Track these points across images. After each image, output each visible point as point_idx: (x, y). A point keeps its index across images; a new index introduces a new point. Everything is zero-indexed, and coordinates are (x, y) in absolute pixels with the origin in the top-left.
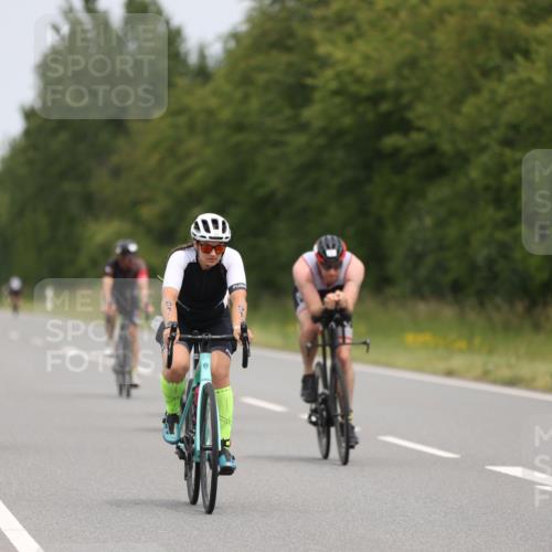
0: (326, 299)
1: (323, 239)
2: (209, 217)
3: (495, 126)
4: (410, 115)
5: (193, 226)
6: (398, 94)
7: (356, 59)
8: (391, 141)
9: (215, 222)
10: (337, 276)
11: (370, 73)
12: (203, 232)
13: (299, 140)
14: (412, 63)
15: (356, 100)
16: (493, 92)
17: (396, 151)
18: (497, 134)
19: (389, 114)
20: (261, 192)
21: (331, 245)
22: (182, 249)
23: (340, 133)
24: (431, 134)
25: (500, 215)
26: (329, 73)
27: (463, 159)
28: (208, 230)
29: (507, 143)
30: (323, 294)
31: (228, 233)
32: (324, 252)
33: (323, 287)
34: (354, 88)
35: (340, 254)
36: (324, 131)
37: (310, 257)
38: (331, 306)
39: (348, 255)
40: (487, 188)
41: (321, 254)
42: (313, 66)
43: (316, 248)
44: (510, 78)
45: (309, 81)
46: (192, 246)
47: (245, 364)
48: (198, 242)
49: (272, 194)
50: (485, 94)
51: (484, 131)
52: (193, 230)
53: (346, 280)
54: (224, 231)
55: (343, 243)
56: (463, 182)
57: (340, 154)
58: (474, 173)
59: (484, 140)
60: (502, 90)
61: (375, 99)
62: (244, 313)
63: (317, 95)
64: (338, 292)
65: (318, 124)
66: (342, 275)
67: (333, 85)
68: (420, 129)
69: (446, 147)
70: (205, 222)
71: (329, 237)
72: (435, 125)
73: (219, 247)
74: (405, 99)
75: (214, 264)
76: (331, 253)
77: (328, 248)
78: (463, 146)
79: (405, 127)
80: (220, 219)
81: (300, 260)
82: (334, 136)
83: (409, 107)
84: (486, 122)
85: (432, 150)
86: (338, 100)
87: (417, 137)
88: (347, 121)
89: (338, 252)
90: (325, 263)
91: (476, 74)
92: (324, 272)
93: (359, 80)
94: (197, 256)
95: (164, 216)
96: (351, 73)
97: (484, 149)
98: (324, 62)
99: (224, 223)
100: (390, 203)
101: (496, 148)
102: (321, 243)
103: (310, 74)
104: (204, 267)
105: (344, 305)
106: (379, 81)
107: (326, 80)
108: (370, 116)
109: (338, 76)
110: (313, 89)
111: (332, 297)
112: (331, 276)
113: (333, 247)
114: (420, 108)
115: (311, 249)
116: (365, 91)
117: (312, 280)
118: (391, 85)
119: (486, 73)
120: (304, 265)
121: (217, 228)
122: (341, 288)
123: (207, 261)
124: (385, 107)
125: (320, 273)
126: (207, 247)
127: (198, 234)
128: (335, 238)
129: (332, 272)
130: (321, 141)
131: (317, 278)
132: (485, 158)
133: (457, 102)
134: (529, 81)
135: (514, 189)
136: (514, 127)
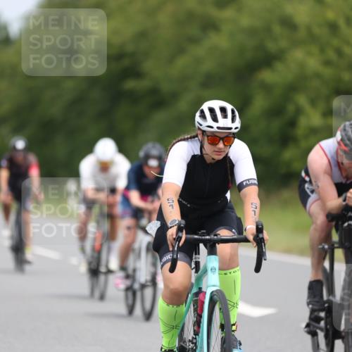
22: (184, 140)
46: (197, 136)
47: (258, 269)
62: (257, 210)
73: (228, 138)
75: (221, 157)
99: (233, 112)
121: (225, 116)
127: (204, 124)
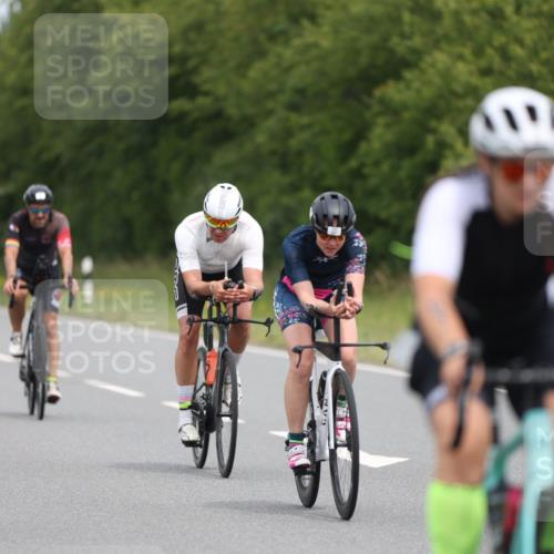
3: (281, 91)
4: (197, 79)
16: (279, 56)
17: (182, 116)
18: (284, 98)
19: (175, 79)
20: (46, 157)
24: (217, 99)
25: (285, 180)
27: (249, 123)
29: (294, 107)
40: (273, 153)
44: (297, 42)
49: (58, 158)
50: (271, 59)
51: (271, 95)
56: (248, 148)
58: (261, 138)
59: (270, 105)
60: (288, 54)
68: (206, 94)
69: (232, 111)
72: (221, 89)
74: (192, 63)
78: (250, 110)
83: (195, 71)
84: (272, 87)
85: (218, 115)
87: (201, 101)
97: (270, 113)
100: (176, 167)
101: (281, 113)
114: (207, 73)
132: (271, 123)
133: (243, 67)
134: (315, 45)
135: (300, 153)
136: (301, 92)
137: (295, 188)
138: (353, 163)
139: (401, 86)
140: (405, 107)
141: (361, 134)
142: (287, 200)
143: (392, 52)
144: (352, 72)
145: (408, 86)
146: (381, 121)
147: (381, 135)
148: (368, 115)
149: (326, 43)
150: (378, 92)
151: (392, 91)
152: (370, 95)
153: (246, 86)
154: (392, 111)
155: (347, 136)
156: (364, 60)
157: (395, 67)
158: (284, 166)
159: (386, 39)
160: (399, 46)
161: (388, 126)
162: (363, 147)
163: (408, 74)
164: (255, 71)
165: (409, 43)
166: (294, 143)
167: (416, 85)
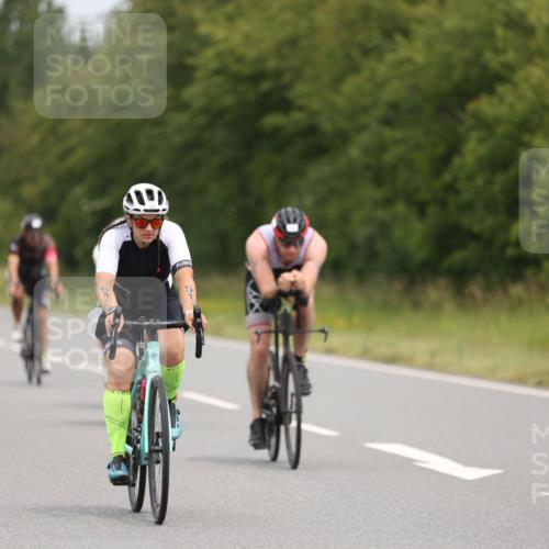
0: (280, 280)
1: (283, 211)
2: (142, 187)
3: (375, 105)
4: (291, 94)
5: (125, 198)
6: (278, 74)
7: (237, 39)
8: (272, 120)
9: (150, 193)
10: (298, 254)
11: (251, 53)
12: (136, 205)
13: (181, 119)
14: (293, 42)
15: (237, 79)
17: (277, 130)
18: (379, 112)
19: (268, 94)
21: (292, 220)
23: (221, 113)
24: (311, 113)
25: (379, 194)
26: (210, 53)
27: (343, 138)
28: (141, 202)
29: (387, 122)
30: (277, 273)
31: (165, 205)
32: (284, 227)
33: (280, 265)
34: (235, 67)
35: (302, 230)
36: (204, 110)
37: (266, 231)
38: (285, 288)
39: (310, 232)
40: (367, 167)
41: (280, 229)
42: (194, 46)
43: (274, 222)
44: (390, 57)
45: (190, 61)
46: (126, 221)
48: (132, 216)
50: (365, 74)
51: (365, 110)
52: (125, 203)
53: (305, 259)
54: (160, 202)
55: (305, 217)
57: (220, 134)
58: (355, 152)
59: (364, 119)
60: (382, 69)
61: (257, 77)
62: (194, 294)
63: (199, 75)
64: (295, 272)
65: (199, 103)
66: (302, 253)
67: (214, 64)
68: (300, 109)
69: (326, 126)
70: (138, 194)
71: (290, 209)
72: (315, 104)
74: (286, 78)
75: (151, 240)
76: (292, 228)
77: (289, 222)
78: (344, 125)
79: (286, 106)
80: (156, 189)
81: (256, 233)
82: (215, 115)
83: (289, 86)
84: (366, 101)
85: (312, 130)
86: (218, 80)
87: (297, 116)
88: (229, 100)
89: (300, 226)
90: (285, 239)
91: (356, 54)
92: (282, 249)
93: (240, 60)
94: (132, 234)
95: (46, 195)
96: (232, 52)
97: (364, 128)
98: (205, 42)
99: (160, 194)
101: (375, 127)
102: (280, 216)
103: (190, 53)
104: (141, 246)
105: (300, 287)
106: (260, 60)
107: (206, 59)
108: (251, 95)
109: (219, 56)
110: (192, 69)
111: (287, 277)
112: (291, 254)
113: (295, 221)
115: (269, 222)
116: (246, 70)
117: (268, 258)
118: (271, 64)
119: (366, 52)
120: (260, 240)
122: (299, 267)
123: (143, 238)
124: (266, 86)
125: (277, 250)
126: (141, 221)
127: (131, 207)
128: (297, 211)
129: (292, 249)
130: (201, 120)
131: (274, 255)
132: (365, 138)
133: (337, 82)
134: (409, 60)
135: (394, 168)
136: (394, 106)
137: (388, 202)
138: (447, 177)
139: (495, 100)
140: (498, 121)
141: (454, 149)
142: (381, 214)
143: (484, 67)
144: (445, 87)
145: (501, 100)
146: (474, 135)
147: (474, 150)
148: (461, 129)
149: (419, 58)
150: (471, 107)
151: (485, 106)
152: (463, 109)
153: (340, 101)
154: (486, 125)
155: (441, 150)
156: (457, 75)
157: (488, 82)
158: (378, 180)
159: (479, 54)
160: (492, 60)
161: (481, 140)
162: (457, 161)
163: (501, 89)
164: (350, 86)
165: (503, 58)
166: (388, 158)
167: (510, 99)
